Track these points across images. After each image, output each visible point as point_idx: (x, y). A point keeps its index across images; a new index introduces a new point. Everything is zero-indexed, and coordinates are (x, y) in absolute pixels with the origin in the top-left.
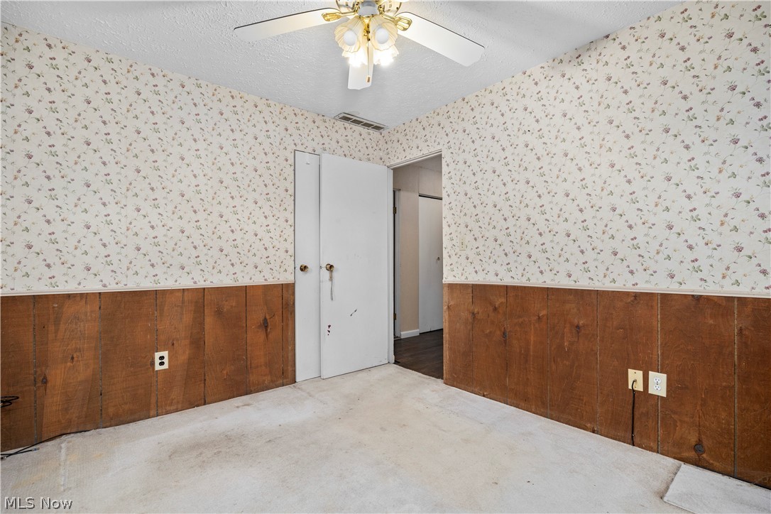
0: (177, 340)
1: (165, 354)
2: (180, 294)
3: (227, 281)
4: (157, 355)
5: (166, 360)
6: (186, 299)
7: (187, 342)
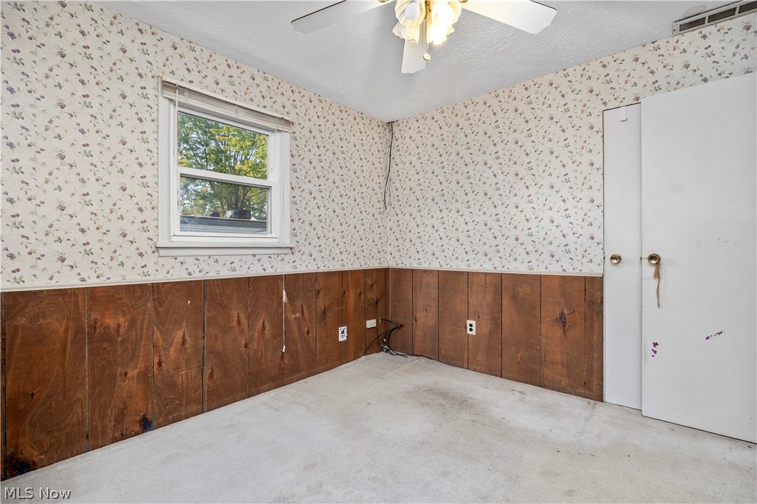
0: (482, 314)
1: (473, 323)
2: (483, 277)
3: (522, 269)
4: (469, 322)
5: (474, 328)
6: (487, 281)
7: (489, 317)
